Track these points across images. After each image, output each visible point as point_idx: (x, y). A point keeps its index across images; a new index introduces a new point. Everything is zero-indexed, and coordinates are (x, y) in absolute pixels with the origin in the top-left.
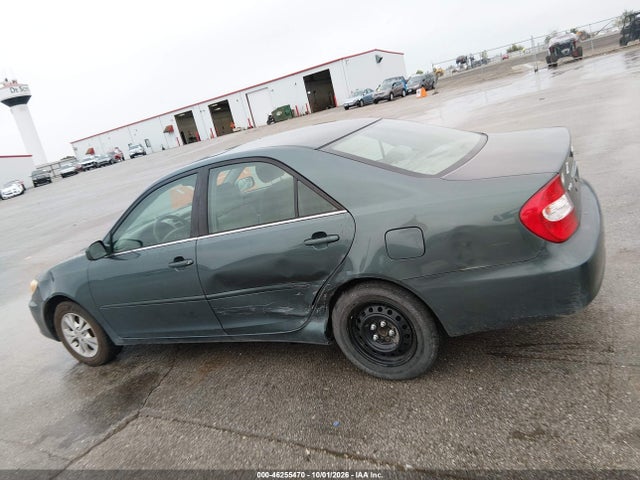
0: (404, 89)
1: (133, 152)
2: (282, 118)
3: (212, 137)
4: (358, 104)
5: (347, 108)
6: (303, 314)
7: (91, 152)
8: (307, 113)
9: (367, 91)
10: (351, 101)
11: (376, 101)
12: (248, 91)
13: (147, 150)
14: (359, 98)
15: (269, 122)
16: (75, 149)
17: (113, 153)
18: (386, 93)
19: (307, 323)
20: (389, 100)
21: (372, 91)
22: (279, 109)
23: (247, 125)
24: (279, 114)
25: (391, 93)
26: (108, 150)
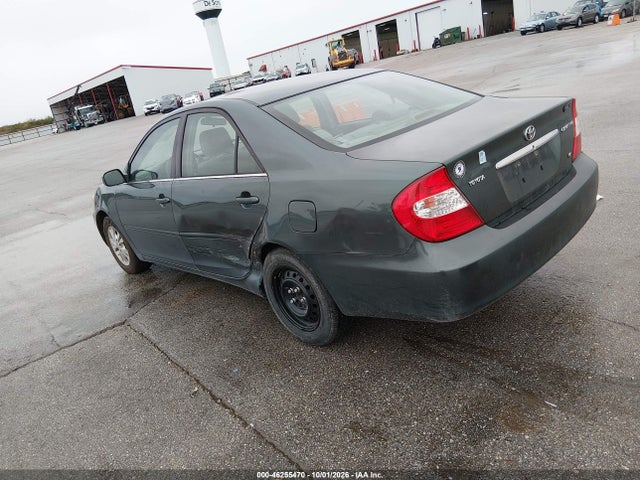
0: (598, 14)
1: (299, 70)
2: (449, 42)
3: (375, 59)
4: (537, 29)
5: (524, 33)
6: (245, 265)
7: (264, 69)
8: (479, 37)
9: (551, 14)
10: (531, 24)
11: (561, 26)
12: (417, 10)
13: (312, 69)
14: (540, 22)
15: (434, 46)
16: (251, 65)
17: (282, 71)
18: (574, 17)
19: (249, 274)
20: (577, 26)
21: (557, 14)
22: (448, 31)
23: (411, 48)
24: (447, 36)
25: (580, 18)
26: (278, 68)
